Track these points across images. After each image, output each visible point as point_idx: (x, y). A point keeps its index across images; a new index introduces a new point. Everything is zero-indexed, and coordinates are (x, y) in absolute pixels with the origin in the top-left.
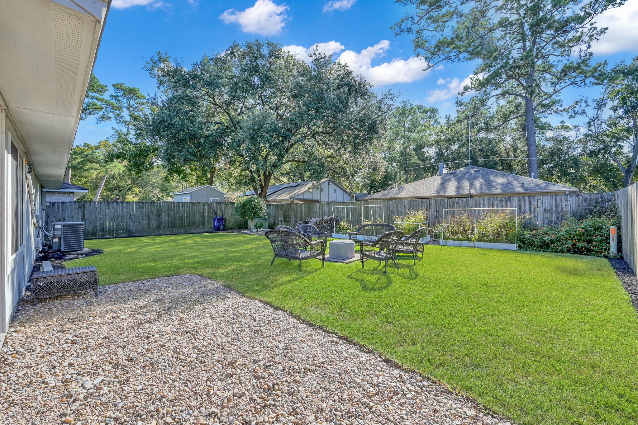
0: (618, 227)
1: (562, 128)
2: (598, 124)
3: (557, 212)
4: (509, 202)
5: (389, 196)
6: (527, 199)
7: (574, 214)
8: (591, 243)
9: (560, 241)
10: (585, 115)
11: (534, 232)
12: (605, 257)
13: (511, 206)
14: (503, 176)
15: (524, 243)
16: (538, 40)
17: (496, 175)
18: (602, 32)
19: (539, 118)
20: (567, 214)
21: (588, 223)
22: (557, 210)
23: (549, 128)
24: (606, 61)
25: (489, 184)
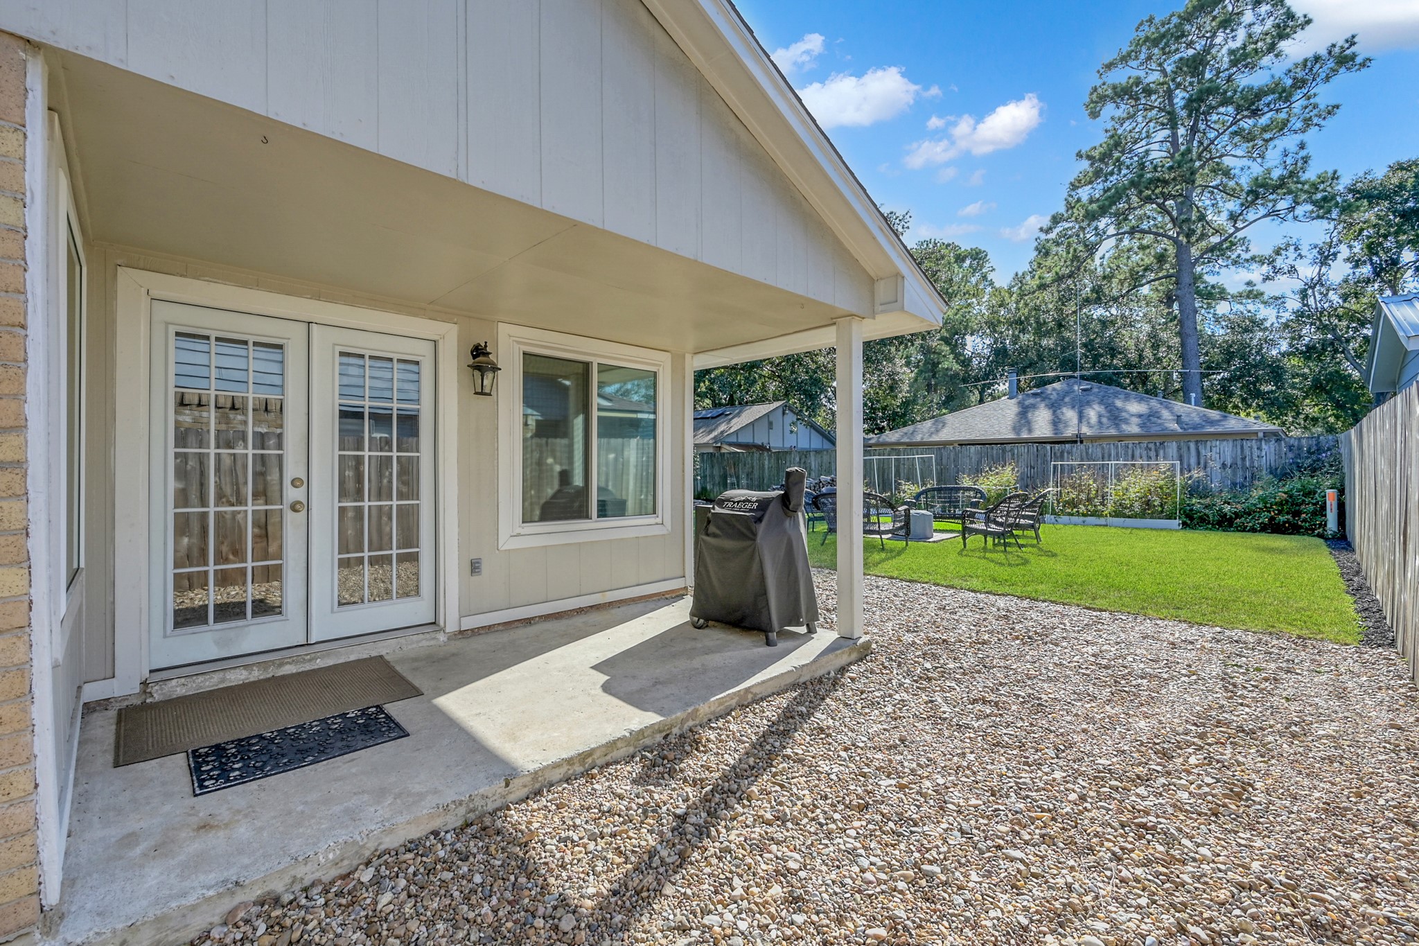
0: (1339, 490)
1: (1248, 297)
2: (1321, 294)
3: (1245, 468)
4: (1161, 452)
5: (918, 438)
6: (1192, 446)
7: (1272, 471)
8: (1299, 516)
9: (1250, 514)
10: (1295, 276)
11: (1208, 501)
12: (1320, 536)
13: (1165, 458)
14: (1141, 400)
15: (1192, 519)
16: (1202, 126)
17: (1127, 398)
18: (1329, 113)
19: (1200, 276)
20: (1261, 471)
21: (1294, 484)
22: (1244, 465)
23: (1222, 295)
24: (1335, 172)
25: (1115, 417)
